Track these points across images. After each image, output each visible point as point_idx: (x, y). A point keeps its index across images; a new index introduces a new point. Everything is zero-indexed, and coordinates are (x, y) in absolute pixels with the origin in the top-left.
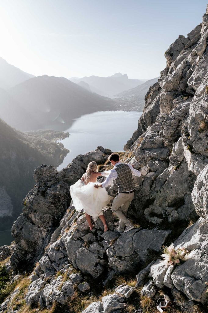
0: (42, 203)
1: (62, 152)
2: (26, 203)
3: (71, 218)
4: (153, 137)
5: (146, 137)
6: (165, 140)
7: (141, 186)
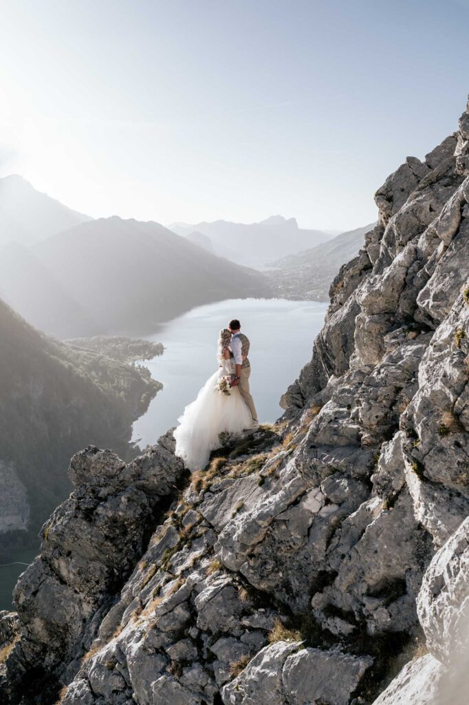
0: (85, 537)
1: (147, 388)
2: (48, 535)
3: (147, 583)
4: (336, 418)
5: (321, 418)
6: (363, 430)
7: (307, 538)
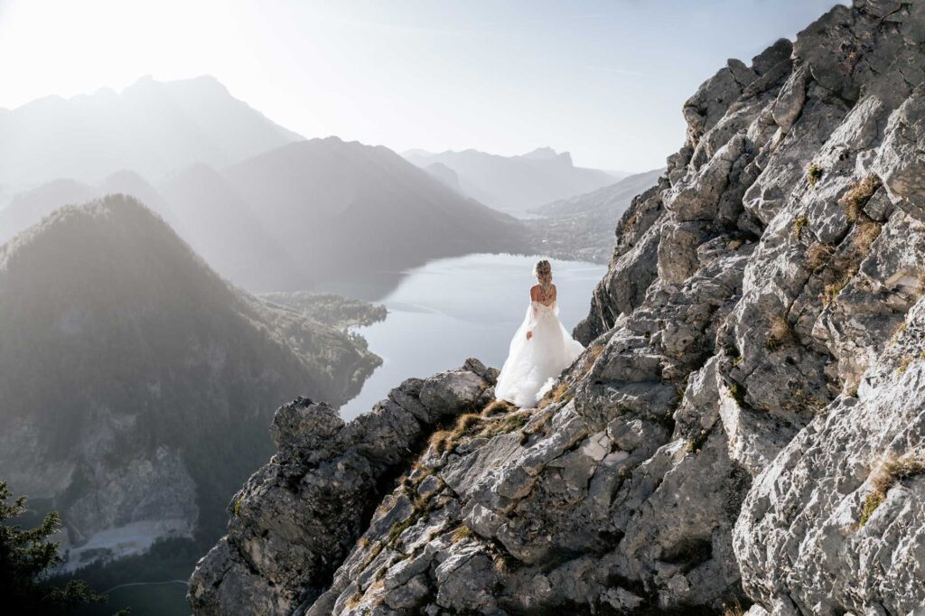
0: (288, 512)
1: (362, 364)
2: (240, 508)
3: (368, 564)
4: (630, 348)
5: (611, 348)
6: (666, 361)
7: (586, 492)
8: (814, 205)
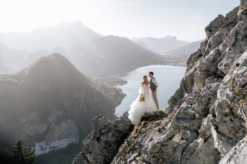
0: (97, 147)
1: (121, 96)
2: (84, 145)
4: (186, 109)
5: (181, 109)
6: (196, 113)
7: (174, 152)
8: (237, 74)
